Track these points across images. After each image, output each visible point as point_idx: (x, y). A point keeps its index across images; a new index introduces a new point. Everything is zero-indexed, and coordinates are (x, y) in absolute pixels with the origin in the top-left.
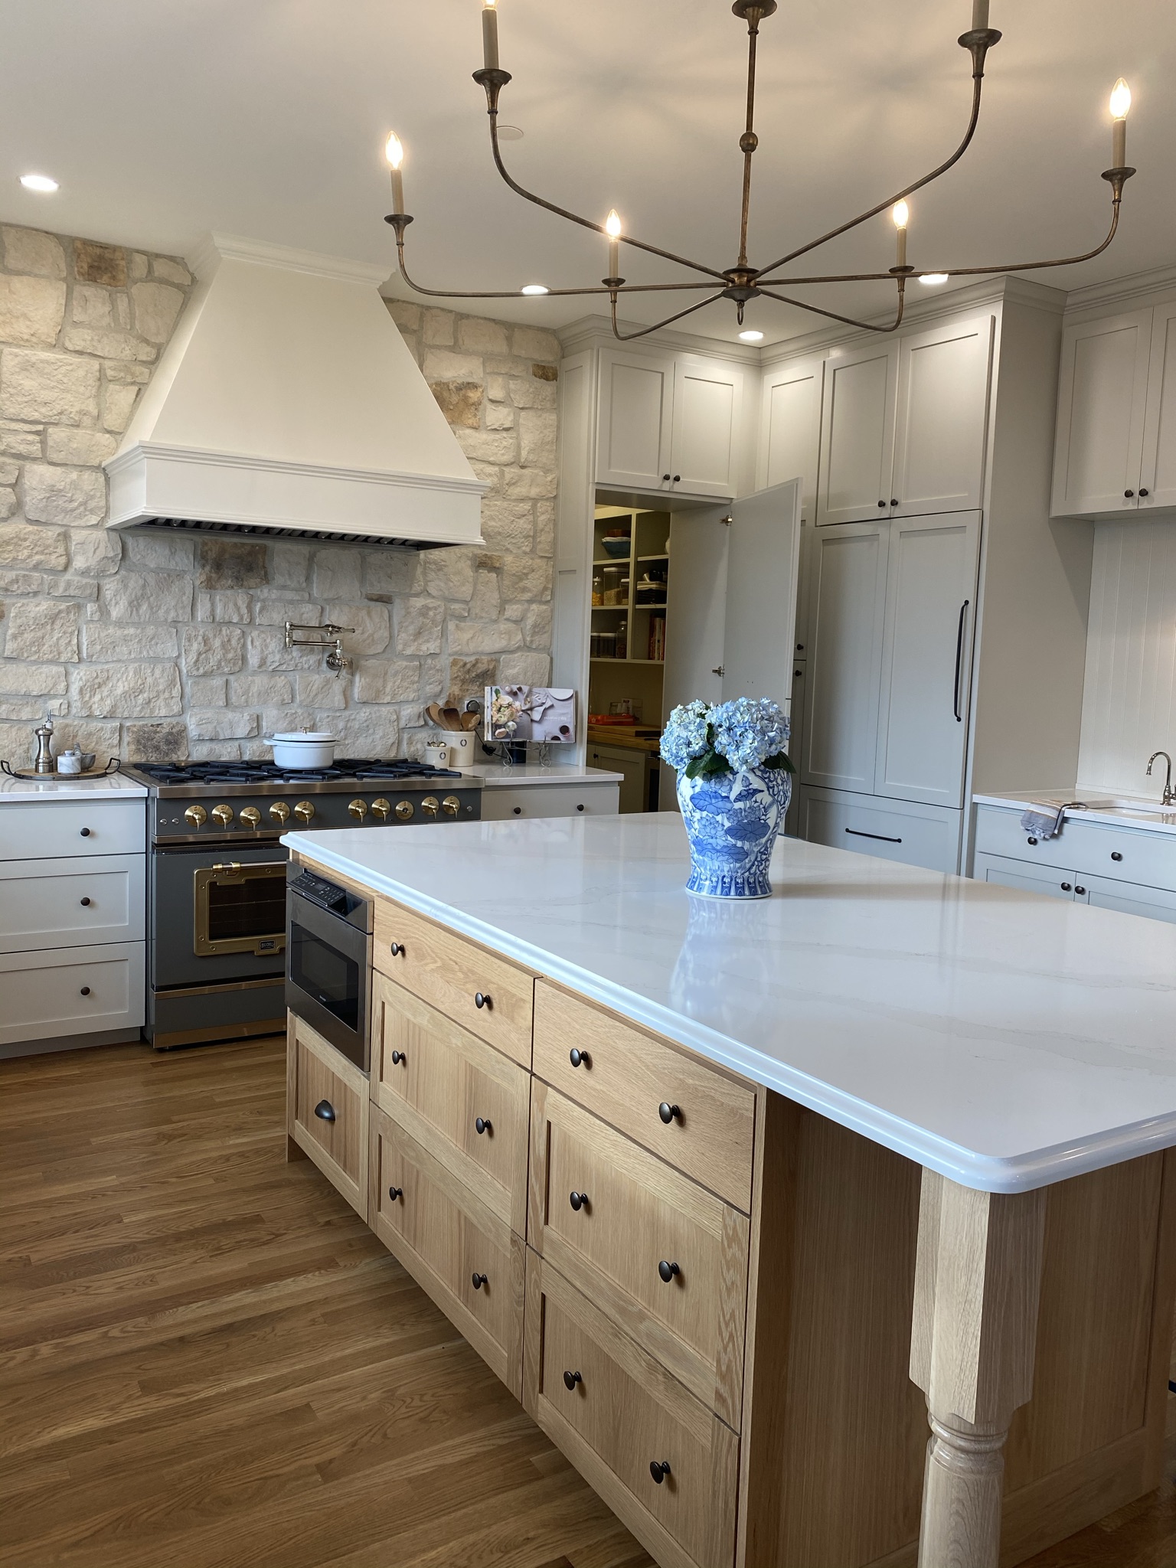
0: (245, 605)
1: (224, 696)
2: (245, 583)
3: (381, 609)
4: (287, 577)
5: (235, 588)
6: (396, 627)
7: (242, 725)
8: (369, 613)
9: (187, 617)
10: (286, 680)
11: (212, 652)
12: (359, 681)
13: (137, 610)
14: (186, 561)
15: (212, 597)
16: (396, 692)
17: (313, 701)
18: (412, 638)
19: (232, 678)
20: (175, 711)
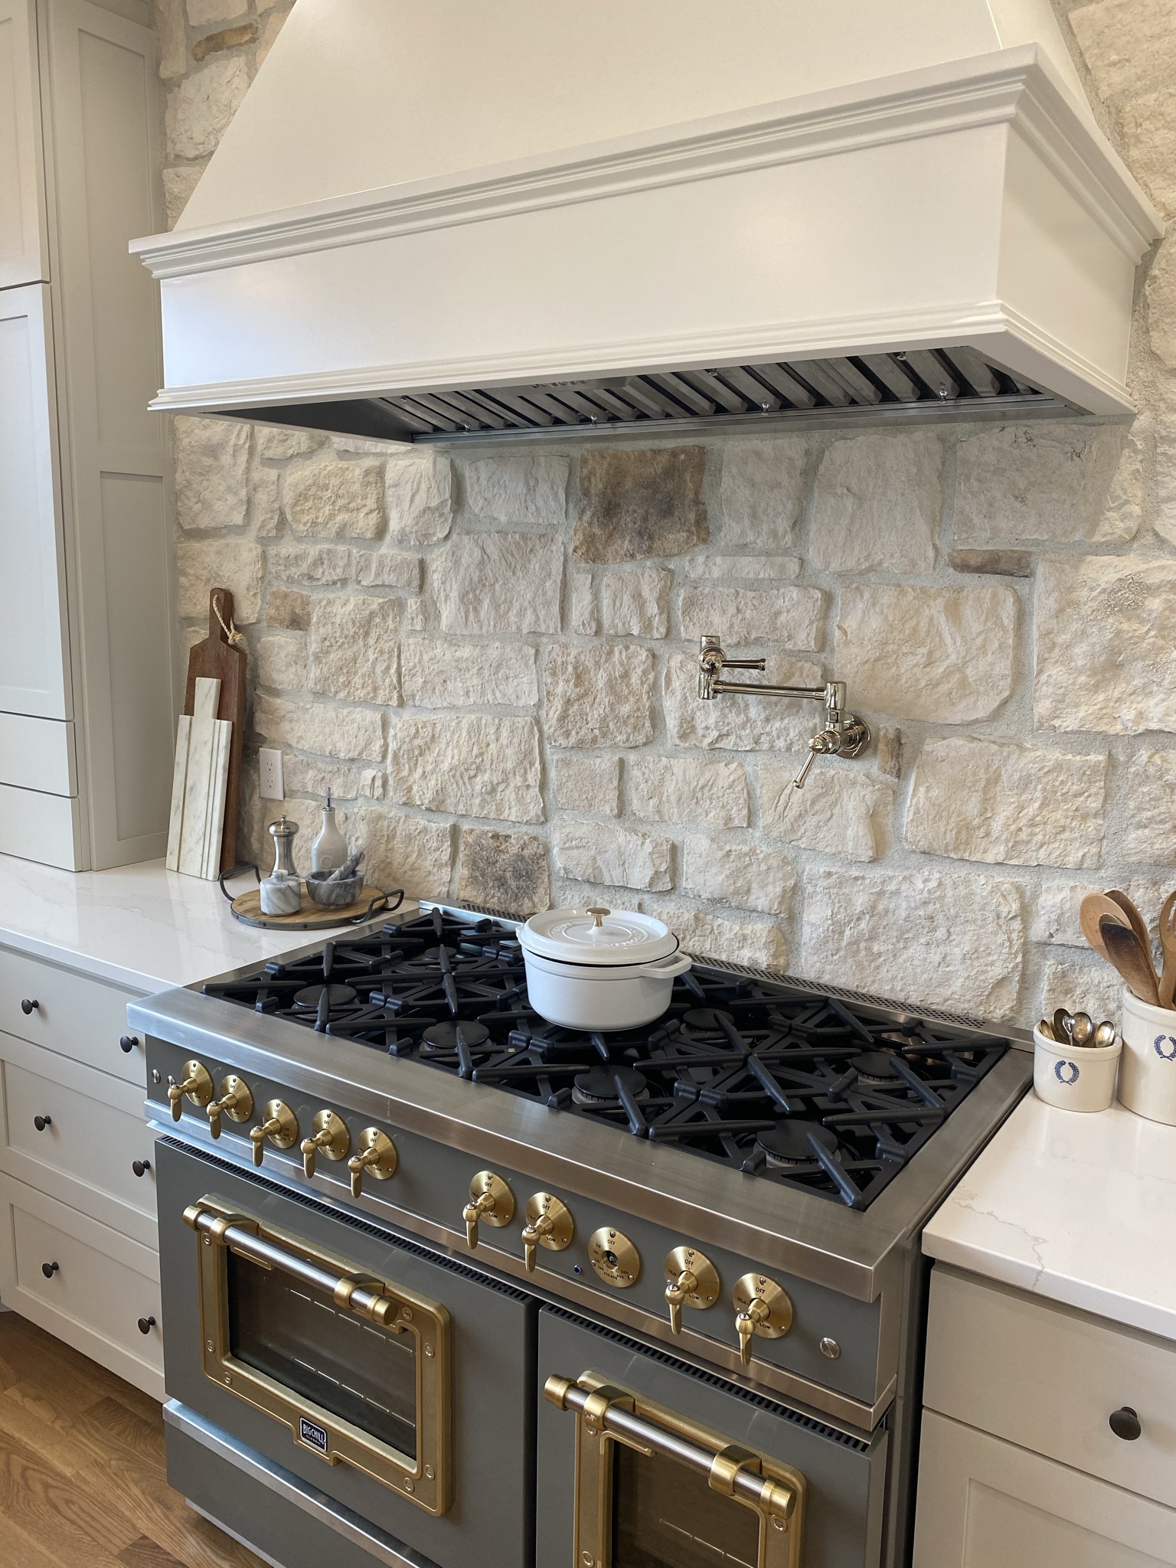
0: (656, 595)
1: (613, 795)
2: (657, 544)
3: (994, 596)
4: (747, 522)
5: (639, 557)
6: (1035, 648)
7: (640, 862)
8: (953, 611)
9: (553, 623)
10: (740, 772)
11: (590, 699)
12: (917, 795)
13: (475, 609)
14: (553, 503)
15: (597, 581)
16: (1023, 836)
17: (793, 830)
18: (1083, 679)
19: (632, 758)
20: (532, 814)
